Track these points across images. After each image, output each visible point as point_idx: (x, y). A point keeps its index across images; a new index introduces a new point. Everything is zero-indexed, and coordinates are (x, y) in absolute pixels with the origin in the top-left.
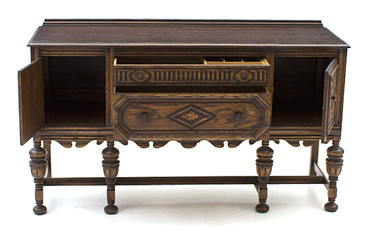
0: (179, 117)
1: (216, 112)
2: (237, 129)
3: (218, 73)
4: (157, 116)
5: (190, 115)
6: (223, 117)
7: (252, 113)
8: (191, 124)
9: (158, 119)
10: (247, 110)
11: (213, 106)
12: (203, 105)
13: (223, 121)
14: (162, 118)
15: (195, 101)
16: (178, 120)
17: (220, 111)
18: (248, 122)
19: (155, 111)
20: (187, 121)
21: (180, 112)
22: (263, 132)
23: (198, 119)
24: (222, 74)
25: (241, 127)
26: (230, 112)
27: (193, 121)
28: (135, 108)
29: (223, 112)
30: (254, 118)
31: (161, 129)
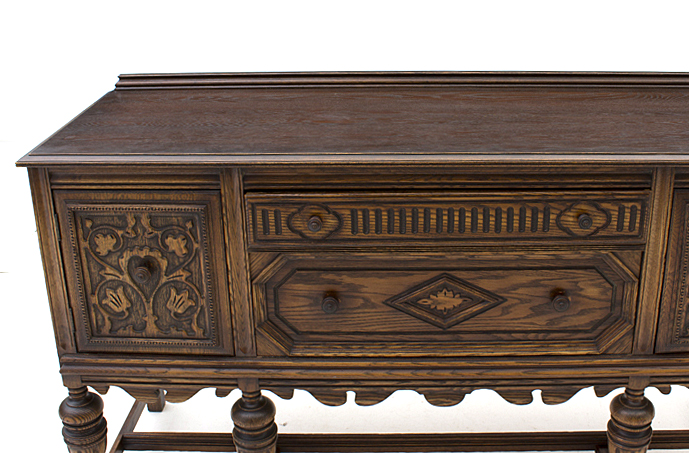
0: (414, 303)
1: (506, 291)
2: (555, 327)
3: (516, 211)
4: (361, 301)
5: (441, 297)
6: (522, 301)
7: (592, 292)
8: (444, 318)
9: (364, 306)
10: (581, 285)
11: (497, 277)
12: (472, 274)
13: (522, 311)
14: (374, 306)
15: (454, 265)
16: (413, 310)
17: (515, 287)
18: (582, 313)
19: (354, 288)
20: (433, 312)
21: (418, 293)
22: (617, 337)
23: (460, 308)
24: (529, 214)
25: (563, 325)
26: (540, 291)
27: (449, 313)
28: (306, 282)
29: (520, 291)
30: (597, 305)
31: (370, 329)
